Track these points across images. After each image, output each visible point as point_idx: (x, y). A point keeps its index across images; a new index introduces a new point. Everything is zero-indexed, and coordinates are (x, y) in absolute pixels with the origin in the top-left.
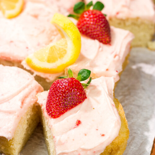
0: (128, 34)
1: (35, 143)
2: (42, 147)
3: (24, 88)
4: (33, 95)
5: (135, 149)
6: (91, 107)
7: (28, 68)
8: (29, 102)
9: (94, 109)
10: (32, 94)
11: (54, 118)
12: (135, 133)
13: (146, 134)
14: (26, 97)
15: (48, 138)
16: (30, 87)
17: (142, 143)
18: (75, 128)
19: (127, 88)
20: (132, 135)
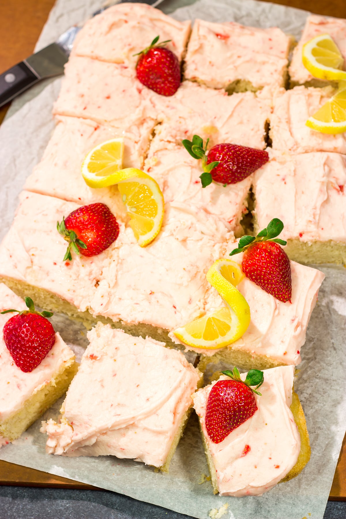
0: (317, 275)
3: (176, 389)
4: (187, 398)
5: (318, 454)
6: (264, 422)
8: (183, 408)
9: (266, 424)
10: (186, 396)
11: (217, 443)
12: (319, 428)
13: (333, 428)
14: (178, 402)
16: (183, 386)
17: (327, 445)
18: (242, 456)
19: (311, 345)
20: (315, 432)
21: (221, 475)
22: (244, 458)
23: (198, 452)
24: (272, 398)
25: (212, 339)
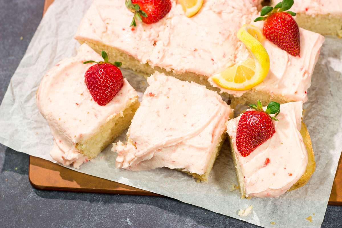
0: (319, 38)
1: (223, 162)
2: (230, 167)
3: (214, 117)
4: (222, 124)
5: (320, 171)
6: (280, 142)
7: (215, 86)
8: (219, 132)
9: (282, 143)
10: (221, 123)
11: (245, 156)
12: (321, 151)
13: (331, 152)
14: (216, 128)
15: (237, 166)
16: (219, 115)
17: (327, 164)
18: (264, 167)
19: (314, 92)
20: (318, 155)
21: (248, 180)
22: (265, 168)
23: (229, 168)
24: (287, 125)
25: (241, 82)
